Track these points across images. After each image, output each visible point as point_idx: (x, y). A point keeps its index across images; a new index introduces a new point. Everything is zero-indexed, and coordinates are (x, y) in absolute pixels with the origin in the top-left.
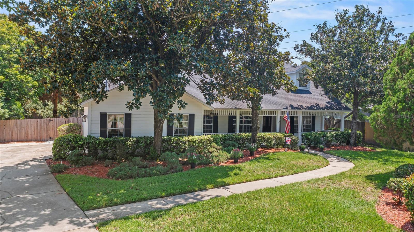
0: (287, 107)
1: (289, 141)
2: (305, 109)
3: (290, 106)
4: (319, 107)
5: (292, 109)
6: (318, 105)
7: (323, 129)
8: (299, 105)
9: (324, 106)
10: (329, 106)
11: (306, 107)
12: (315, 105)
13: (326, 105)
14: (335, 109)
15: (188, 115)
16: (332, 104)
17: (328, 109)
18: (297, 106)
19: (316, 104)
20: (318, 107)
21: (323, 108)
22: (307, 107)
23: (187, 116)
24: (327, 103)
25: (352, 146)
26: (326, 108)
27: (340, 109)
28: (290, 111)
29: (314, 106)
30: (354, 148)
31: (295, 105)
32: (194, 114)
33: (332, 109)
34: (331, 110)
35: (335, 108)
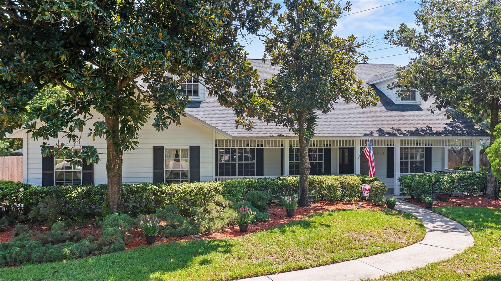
0: (372, 132)
1: (366, 190)
2: (404, 135)
3: (377, 131)
4: (431, 131)
5: (380, 135)
6: (429, 128)
7: (446, 168)
8: (395, 129)
9: (441, 129)
10: (451, 129)
11: (406, 132)
12: (424, 129)
13: (445, 128)
14: (461, 135)
15: (188, 148)
16: (456, 126)
17: (447, 135)
18: (390, 130)
19: (427, 126)
20: (429, 132)
21: (438, 134)
22: (409, 132)
23: (187, 150)
24: (446, 124)
25: (489, 198)
26: (445, 132)
27: (470, 134)
28: (377, 139)
29: (422, 131)
30: (493, 203)
31: (387, 129)
32: (199, 147)
33: (455, 134)
34: (453, 135)
35: (460, 132)
